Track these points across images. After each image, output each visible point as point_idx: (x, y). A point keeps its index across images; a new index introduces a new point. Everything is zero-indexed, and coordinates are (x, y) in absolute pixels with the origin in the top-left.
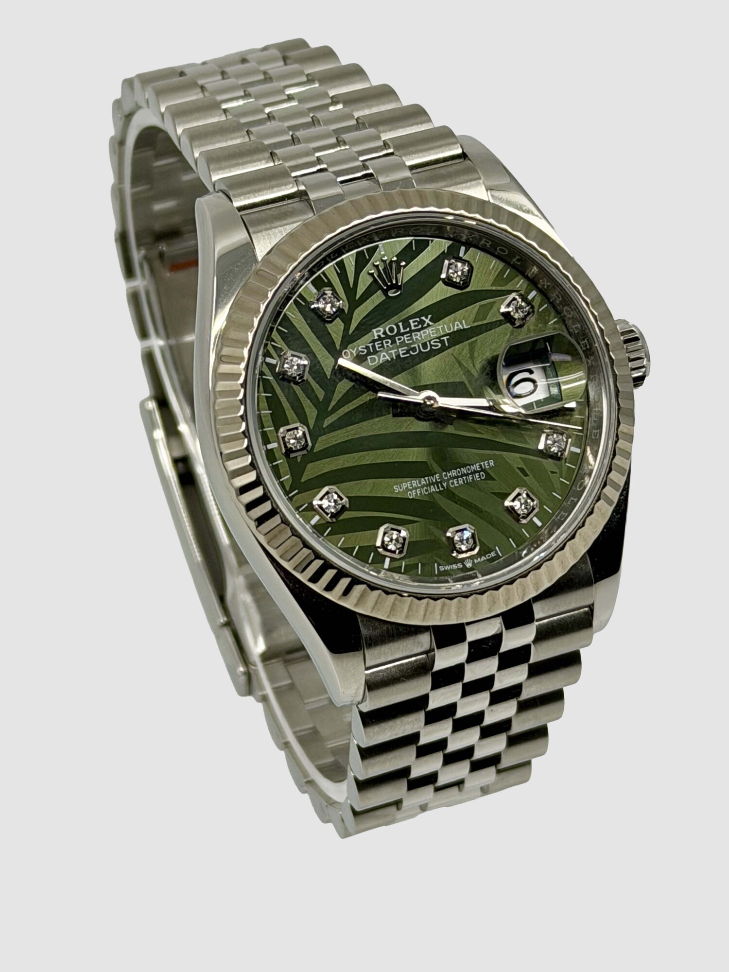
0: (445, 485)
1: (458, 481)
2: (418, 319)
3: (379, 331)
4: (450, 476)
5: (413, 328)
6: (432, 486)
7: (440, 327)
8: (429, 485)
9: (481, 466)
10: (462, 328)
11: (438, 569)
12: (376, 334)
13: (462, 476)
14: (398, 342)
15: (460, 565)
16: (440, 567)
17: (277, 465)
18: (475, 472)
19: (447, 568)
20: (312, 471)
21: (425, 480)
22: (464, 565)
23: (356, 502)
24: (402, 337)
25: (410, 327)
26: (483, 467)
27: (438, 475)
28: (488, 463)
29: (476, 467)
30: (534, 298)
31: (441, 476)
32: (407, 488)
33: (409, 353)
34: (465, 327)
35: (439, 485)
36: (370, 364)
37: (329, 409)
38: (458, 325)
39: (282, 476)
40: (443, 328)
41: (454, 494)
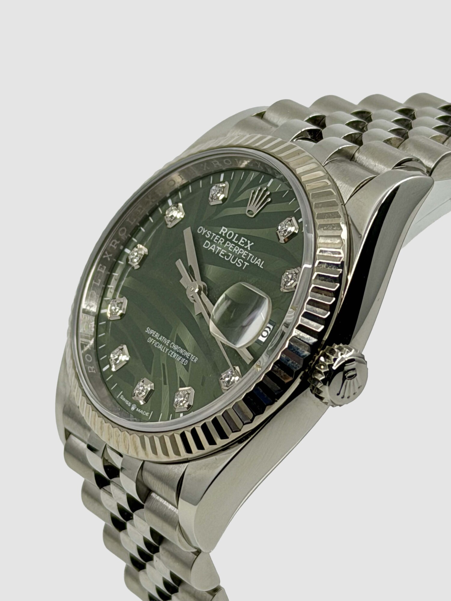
0: (167, 350)
1: (174, 354)
2: (246, 240)
3: (225, 230)
4: (174, 347)
6: (161, 345)
7: (250, 255)
10: (259, 265)
12: (222, 231)
13: (177, 353)
14: (226, 245)
15: (130, 404)
18: (184, 357)
19: (124, 400)
21: (162, 338)
24: (230, 244)
25: (239, 242)
26: (190, 359)
27: (170, 341)
28: (194, 358)
29: (188, 355)
31: (169, 344)
32: (152, 334)
33: (224, 257)
35: (165, 348)
36: (204, 246)
38: (258, 262)
40: (250, 258)
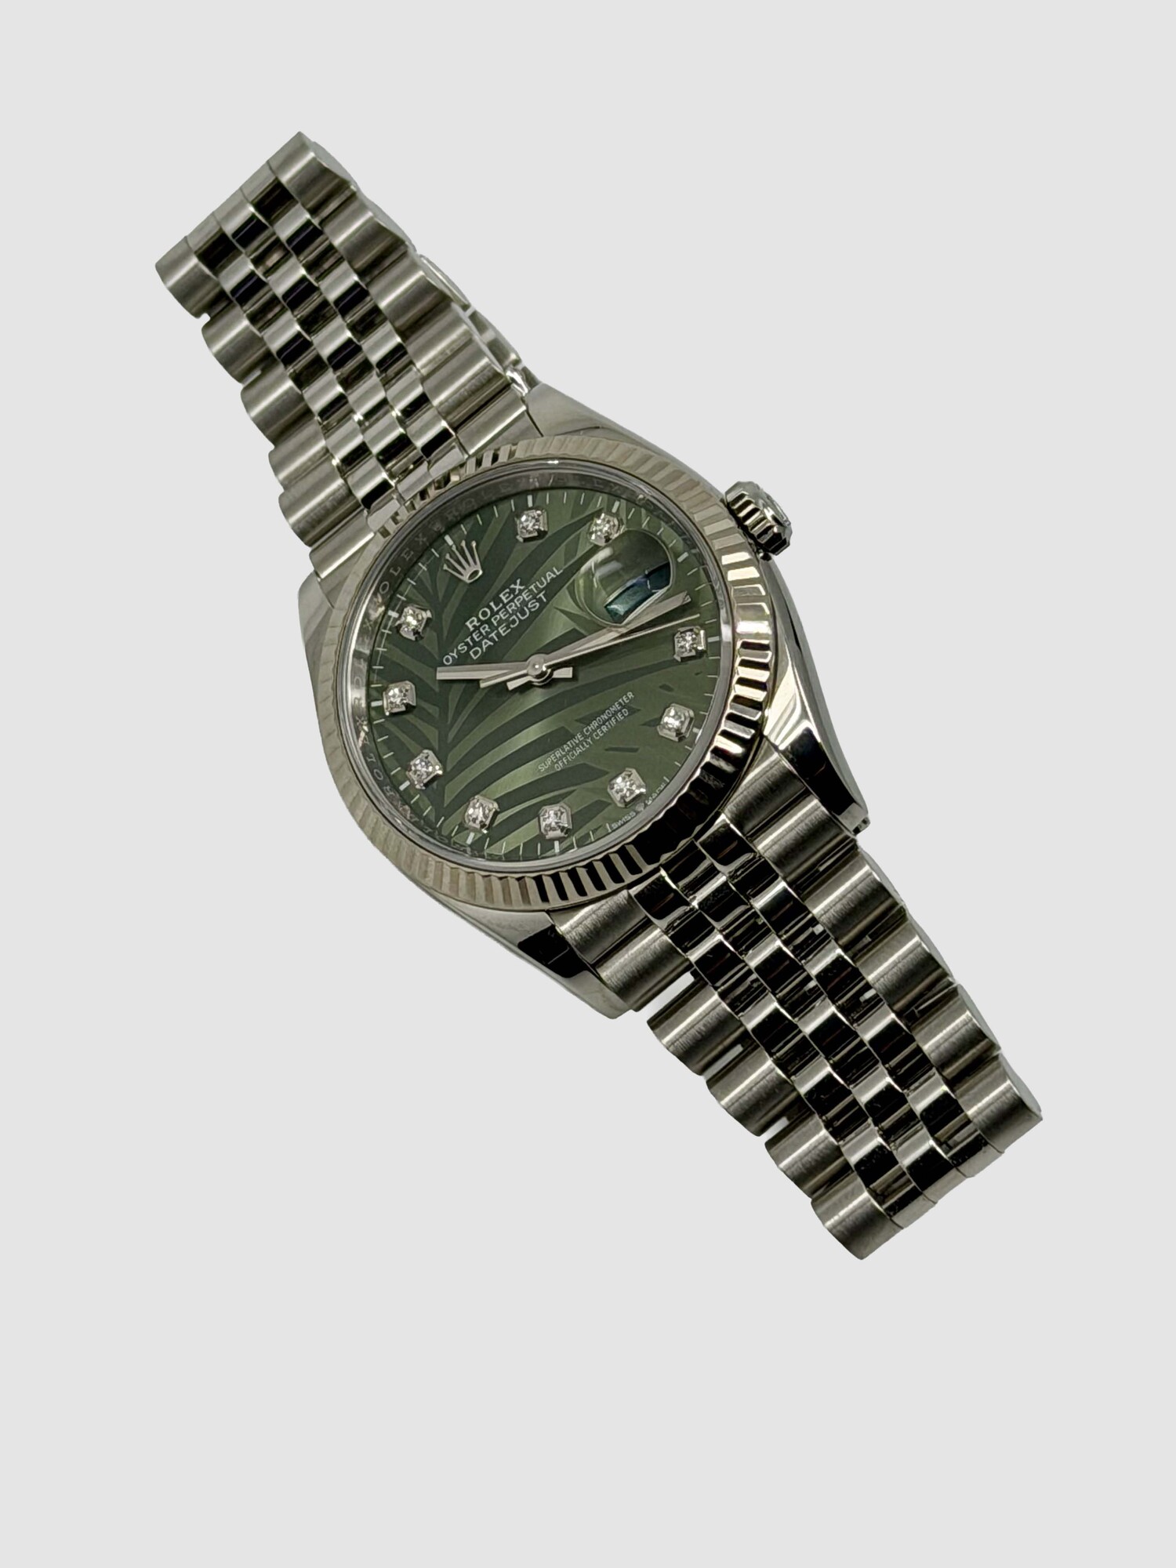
0: (589, 740)
1: (601, 730)
2: (507, 590)
3: (473, 621)
4: (592, 729)
5: (505, 601)
6: (577, 748)
7: (532, 587)
8: (573, 748)
9: (620, 704)
10: (554, 576)
11: (611, 828)
12: (470, 626)
13: (604, 723)
14: (495, 623)
15: (633, 814)
16: (612, 825)
17: (416, 802)
18: (616, 713)
19: (621, 822)
20: (452, 790)
21: (568, 746)
22: (636, 812)
23: (504, 802)
24: (498, 616)
25: (502, 601)
26: (623, 704)
27: (579, 734)
28: (627, 697)
29: (616, 707)
30: (618, 509)
31: (583, 735)
32: (552, 762)
33: (510, 628)
34: (558, 573)
35: (584, 743)
36: (475, 658)
37: (449, 723)
38: (550, 575)
39: (424, 810)
40: (537, 587)
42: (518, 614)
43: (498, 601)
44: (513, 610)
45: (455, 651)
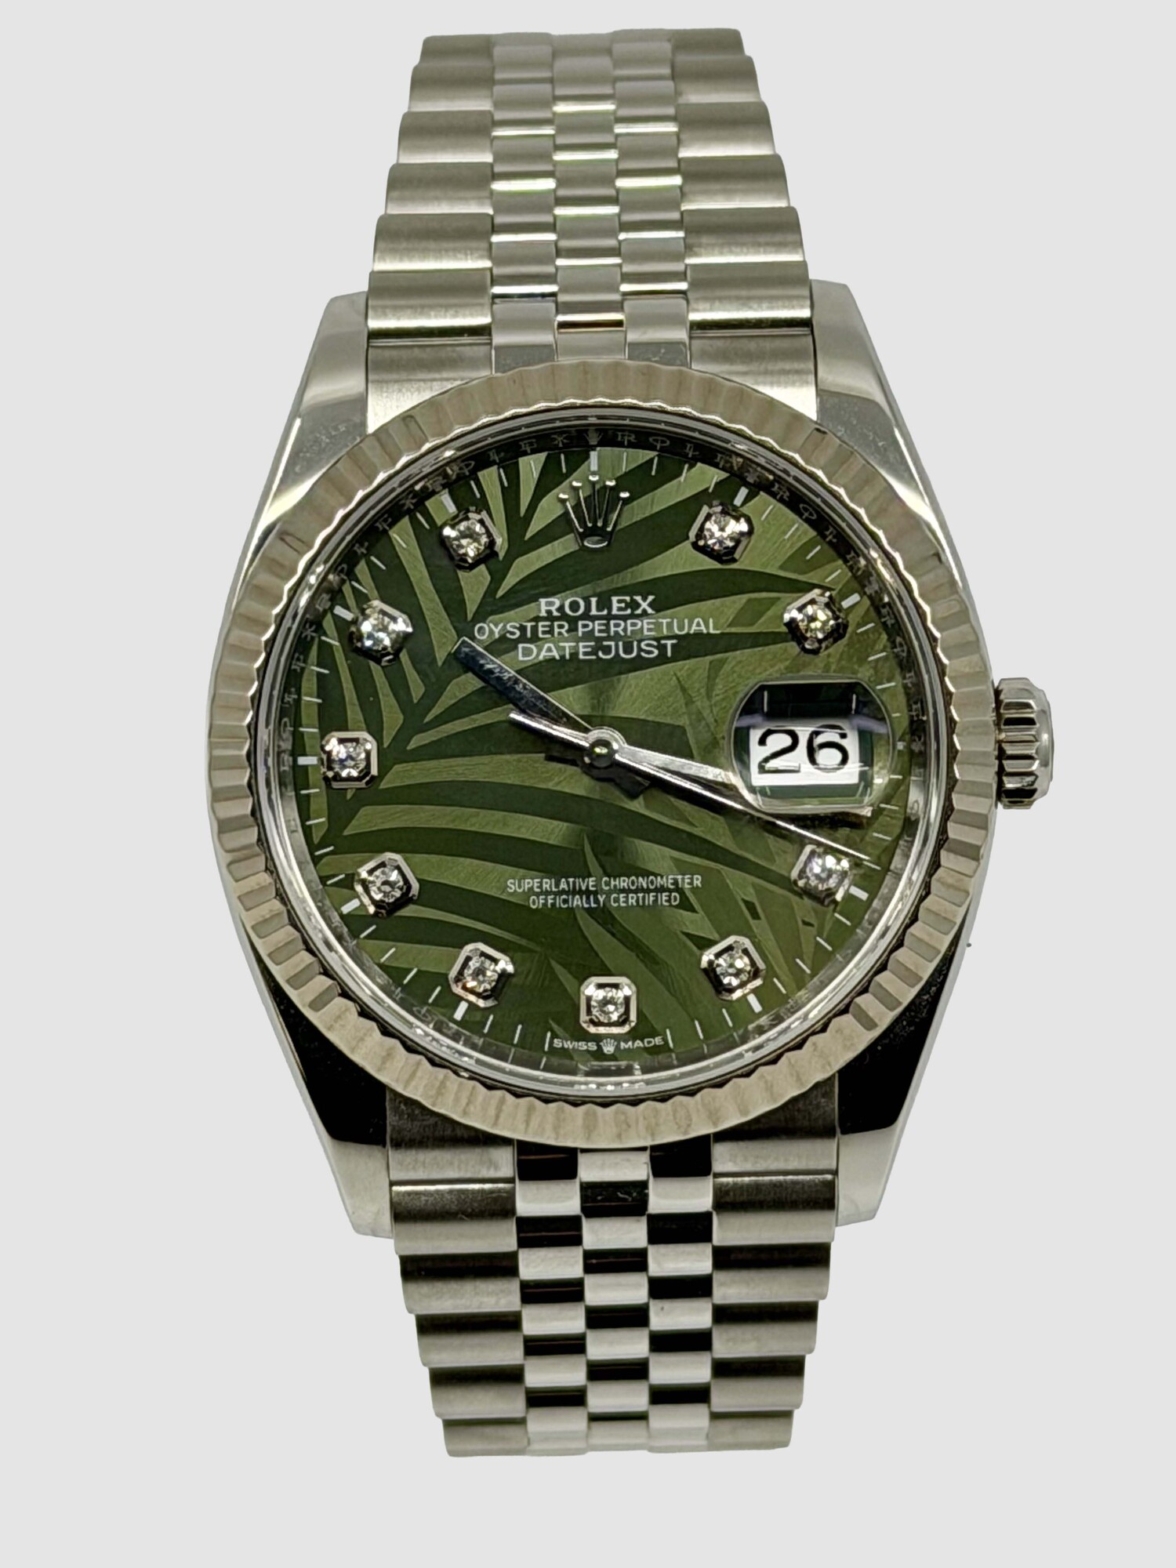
0: (601, 899)
1: (627, 897)
2: (628, 599)
4: (615, 886)
5: (615, 612)
6: (578, 896)
7: (665, 621)
8: (573, 893)
9: (676, 882)
10: (705, 631)
11: (551, 1043)
12: (544, 608)
13: (636, 892)
14: (581, 630)
15: (593, 1047)
16: (556, 1041)
17: (308, 796)
18: (661, 889)
19: (568, 1045)
20: (369, 819)
21: (568, 883)
22: (600, 1048)
23: (434, 893)
24: (590, 624)
25: (610, 609)
27: (593, 879)
29: (667, 881)
30: (852, 607)
31: (597, 884)
32: (531, 889)
33: (596, 654)
34: (712, 631)
35: (592, 898)
36: (521, 658)
37: (427, 719)
38: (698, 625)
39: (312, 815)
40: (670, 626)
41: (614, 918)
42: (621, 644)
43: (605, 603)
44: (616, 633)
45: (501, 625)
